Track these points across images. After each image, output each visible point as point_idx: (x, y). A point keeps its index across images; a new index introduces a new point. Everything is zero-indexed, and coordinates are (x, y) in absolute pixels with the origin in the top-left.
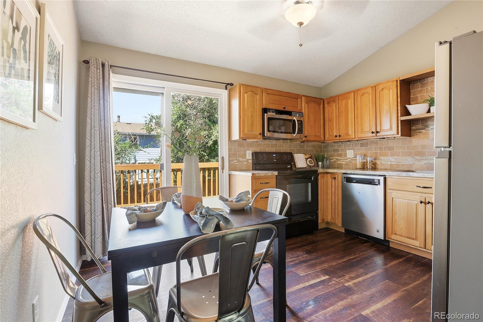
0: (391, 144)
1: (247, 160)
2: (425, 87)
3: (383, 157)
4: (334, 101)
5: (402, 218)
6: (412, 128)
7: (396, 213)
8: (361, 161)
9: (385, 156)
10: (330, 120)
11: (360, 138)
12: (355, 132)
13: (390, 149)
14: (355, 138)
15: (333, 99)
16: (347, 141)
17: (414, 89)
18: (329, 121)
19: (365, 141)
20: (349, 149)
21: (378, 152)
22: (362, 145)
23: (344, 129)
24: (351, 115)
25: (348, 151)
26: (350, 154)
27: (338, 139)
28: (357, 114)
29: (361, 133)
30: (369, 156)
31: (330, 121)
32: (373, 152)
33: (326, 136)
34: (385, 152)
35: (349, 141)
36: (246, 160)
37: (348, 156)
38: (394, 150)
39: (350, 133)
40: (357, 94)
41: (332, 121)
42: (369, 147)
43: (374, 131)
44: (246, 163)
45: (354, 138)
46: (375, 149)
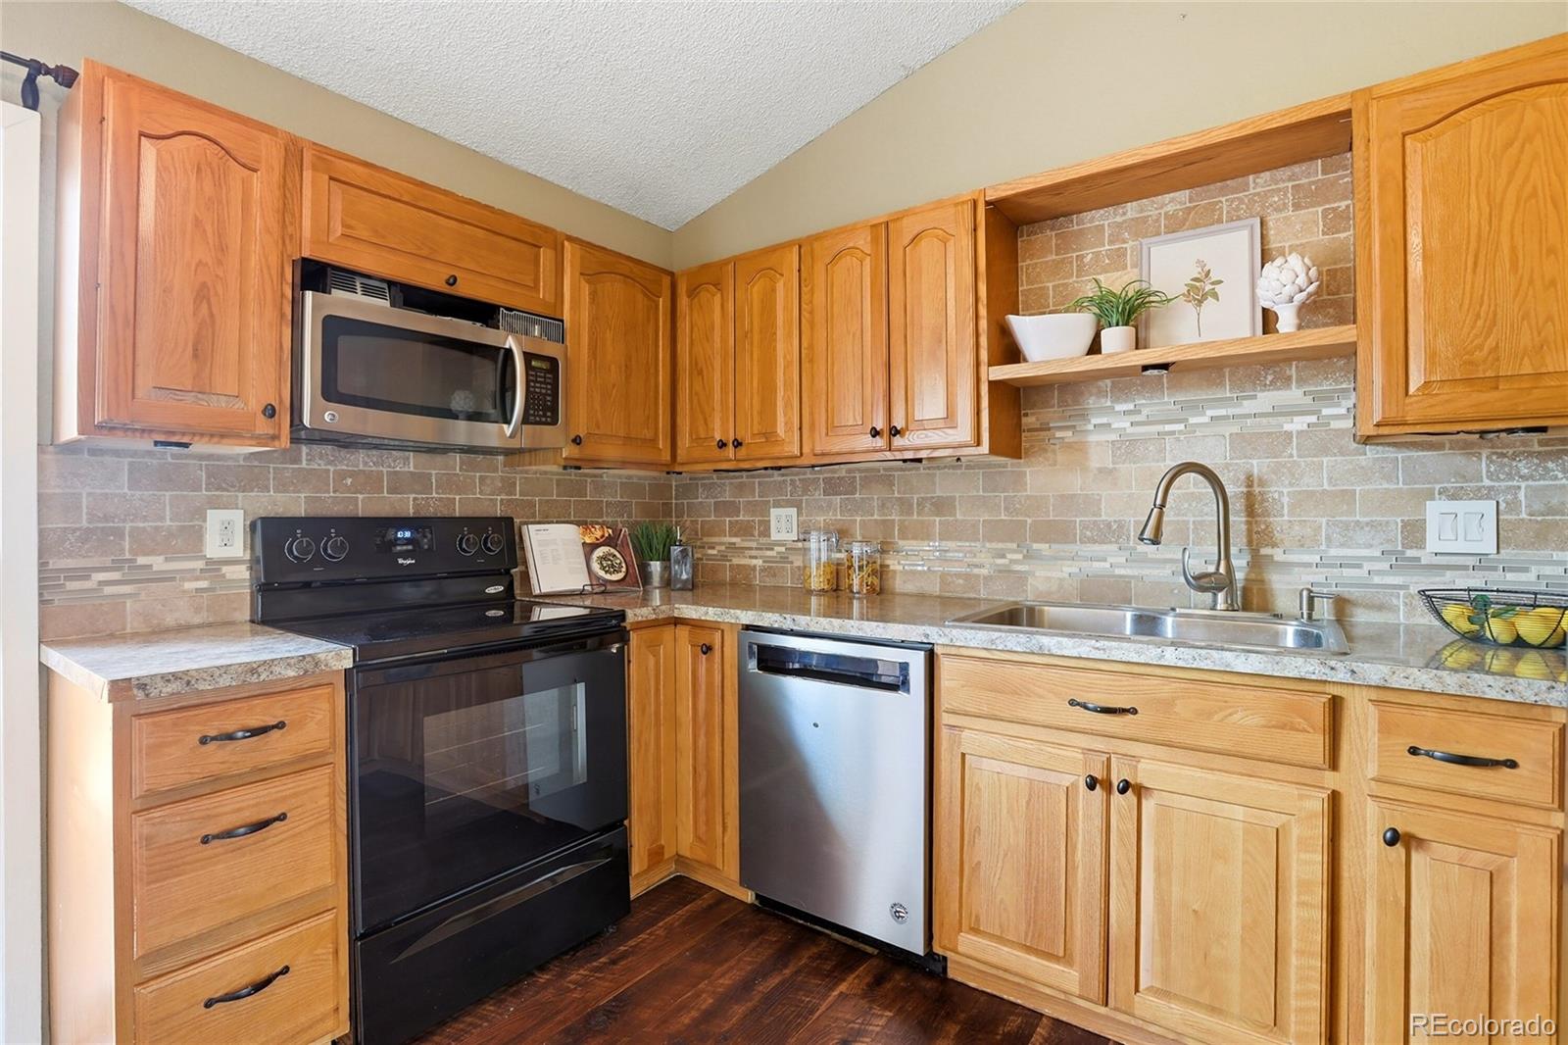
0: (943, 486)
1: (210, 562)
2: (1074, 251)
3: (914, 542)
4: (718, 285)
5: (1006, 855)
6: (1024, 420)
7: (978, 830)
8: (824, 558)
9: (922, 539)
10: (698, 371)
11: (823, 454)
12: (800, 429)
13: (942, 506)
14: (801, 454)
15: (710, 277)
16: (772, 468)
17: (1032, 256)
18: (695, 372)
19: (842, 471)
20: (777, 505)
21: (894, 520)
22: (832, 487)
23: (755, 413)
24: (785, 349)
25: (774, 512)
26: (783, 524)
27: (732, 456)
28: (811, 347)
29: (827, 434)
30: (859, 539)
31: (700, 373)
32: (876, 517)
33: (679, 443)
34: (922, 522)
35: (779, 468)
36: (200, 564)
37: (775, 536)
38: (955, 515)
39: (781, 430)
40: (812, 258)
41: (705, 373)
42: (857, 495)
43: (880, 425)
44: (204, 584)
45: (796, 457)
46: (883, 505)
